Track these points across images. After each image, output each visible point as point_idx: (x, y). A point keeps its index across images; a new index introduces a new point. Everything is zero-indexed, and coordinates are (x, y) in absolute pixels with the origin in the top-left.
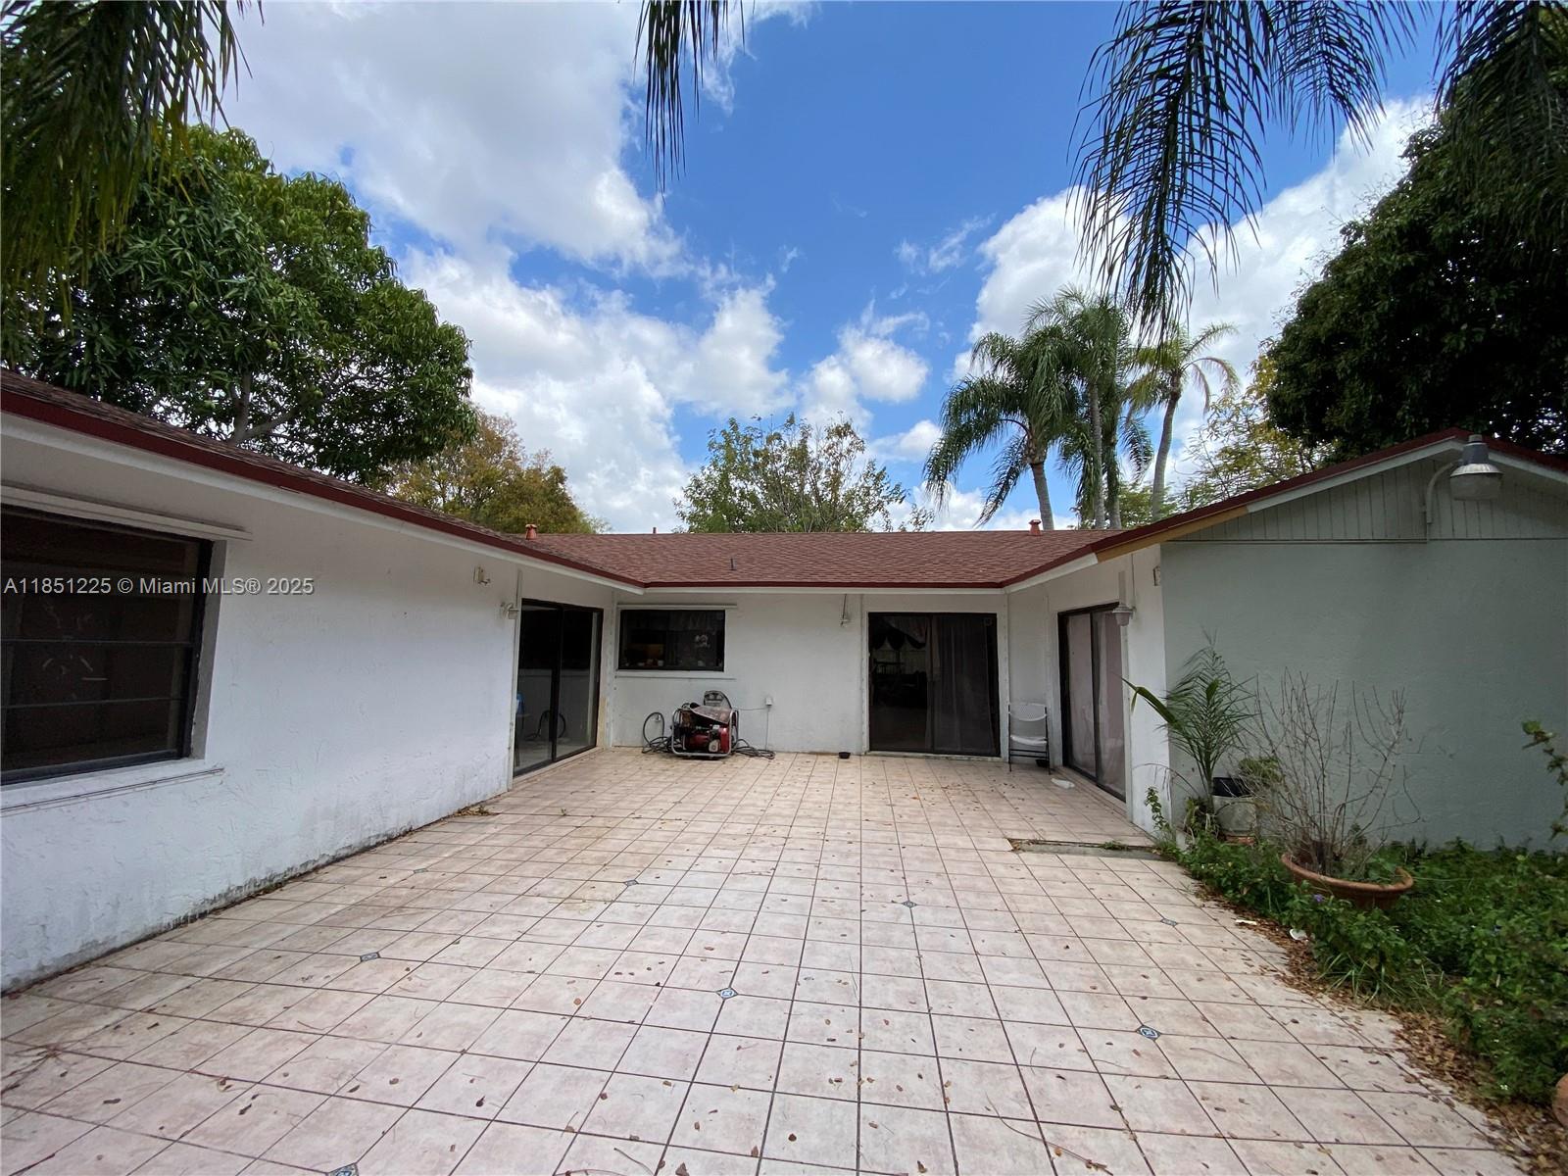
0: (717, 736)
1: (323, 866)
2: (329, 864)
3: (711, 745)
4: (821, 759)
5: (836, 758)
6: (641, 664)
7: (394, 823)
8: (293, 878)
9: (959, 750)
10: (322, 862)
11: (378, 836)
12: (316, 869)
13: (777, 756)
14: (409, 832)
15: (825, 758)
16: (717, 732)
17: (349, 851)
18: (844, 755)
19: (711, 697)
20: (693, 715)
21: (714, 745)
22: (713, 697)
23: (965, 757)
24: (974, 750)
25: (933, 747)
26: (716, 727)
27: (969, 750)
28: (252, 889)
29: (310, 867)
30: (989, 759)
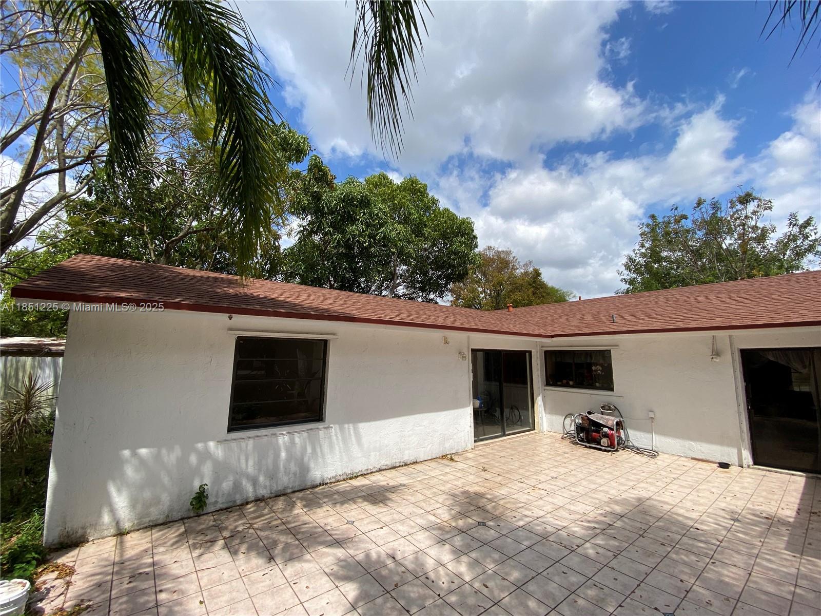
0: (606, 435)
1: (375, 472)
2: (377, 471)
3: (602, 441)
4: (701, 464)
5: (716, 466)
6: (559, 383)
7: (408, 457)
8: (362, 475)
10: (374, 470)
11: (400, 462)
12: (371, 473)
13: (660, 456)
14: (415, 463)
15: (705, 465)
17: (386, 467)
18: (724, 465)
20: (589, 419)
21: (604, 441)
22: (609, 408)
26: (606, 430)
28: (345, 477)
29: (369, 472)
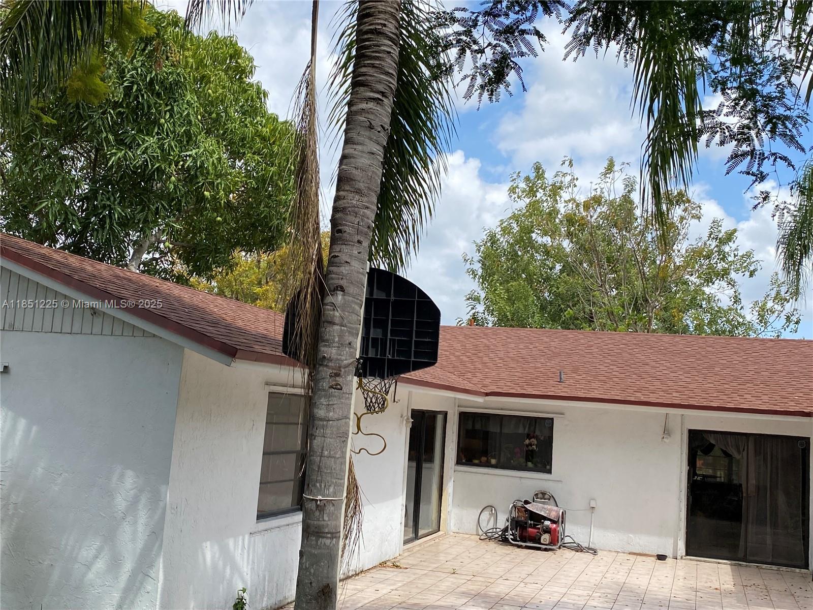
0: (547, 531)
3: (542, 538)
4: (640, 558)
5: (654, 559)
6: (476, 461)
9: (770, 560)
13: (600, 553)
15: (644, 558)
16: (547, 527)
18: (661, 557)
19: (540, 496)
20: (527, 510)
21: (546, 538)
22: (543, 496)
23: (774, 567)
24: (785, 562)
25: (745, 555)
26: (547, 523)
27: (781, 561)
30: (797, 570)
